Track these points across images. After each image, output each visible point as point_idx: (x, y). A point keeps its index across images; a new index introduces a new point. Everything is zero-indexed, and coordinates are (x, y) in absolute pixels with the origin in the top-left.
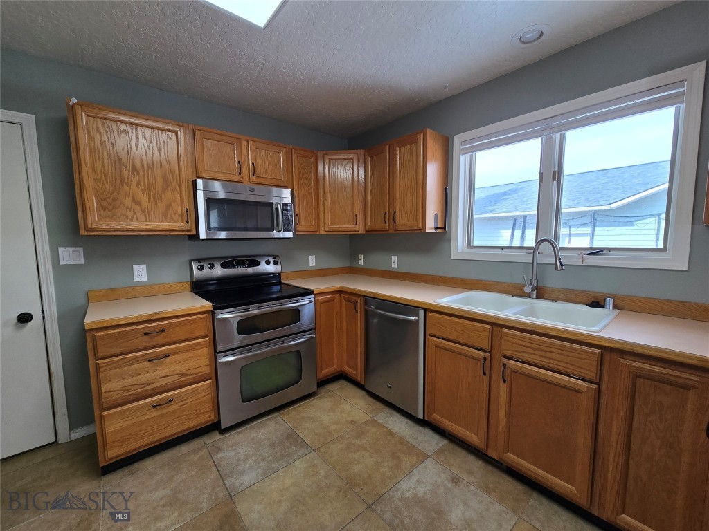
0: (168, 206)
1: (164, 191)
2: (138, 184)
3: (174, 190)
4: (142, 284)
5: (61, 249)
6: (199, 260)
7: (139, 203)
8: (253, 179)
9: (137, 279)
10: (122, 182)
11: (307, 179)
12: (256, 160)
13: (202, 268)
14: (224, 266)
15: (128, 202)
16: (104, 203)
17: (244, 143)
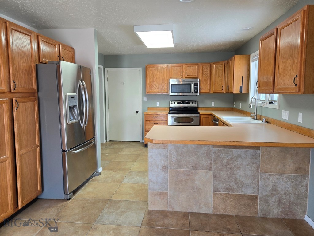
0: (163, 87)
1: (162, 83)
2: (157, 81)
3: (165, 82)
4: (158, 107)
5: (144, 97)
6: (172, 101)
7: (157, 86)
8: (186, 76)
9: (157, 106)
10: (154, 82)
11: (206, 74)
12: (187, 70)
13: (172, 103)
14: (178, 103)
15: (155, 86)
16: (150, 87)
17: (184, 66)
